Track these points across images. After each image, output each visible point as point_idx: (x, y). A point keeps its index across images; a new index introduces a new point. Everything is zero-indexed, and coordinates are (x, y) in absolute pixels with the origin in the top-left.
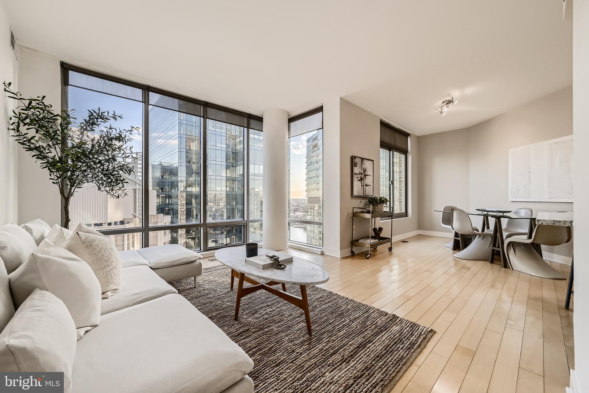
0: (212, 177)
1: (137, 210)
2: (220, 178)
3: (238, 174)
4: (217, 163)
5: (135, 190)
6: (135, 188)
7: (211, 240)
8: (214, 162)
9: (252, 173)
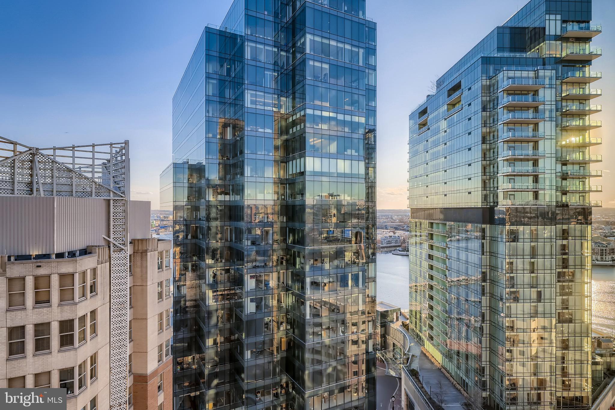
0: (250, 179)
1: (112, 232)
2: (262, 180)
3: (291, 173)
4: (258, 157)
5: (109, 201)
6: (108, 198)
7: (249, 275)
8: (254, 156)
9: (310, 172)
